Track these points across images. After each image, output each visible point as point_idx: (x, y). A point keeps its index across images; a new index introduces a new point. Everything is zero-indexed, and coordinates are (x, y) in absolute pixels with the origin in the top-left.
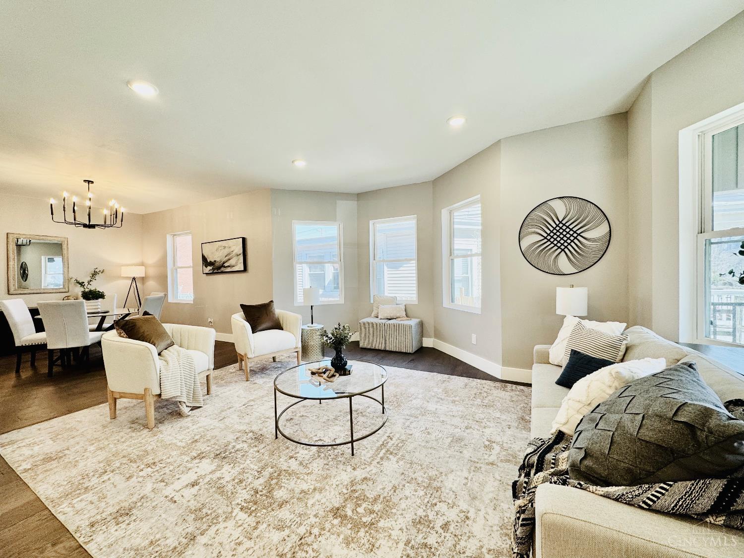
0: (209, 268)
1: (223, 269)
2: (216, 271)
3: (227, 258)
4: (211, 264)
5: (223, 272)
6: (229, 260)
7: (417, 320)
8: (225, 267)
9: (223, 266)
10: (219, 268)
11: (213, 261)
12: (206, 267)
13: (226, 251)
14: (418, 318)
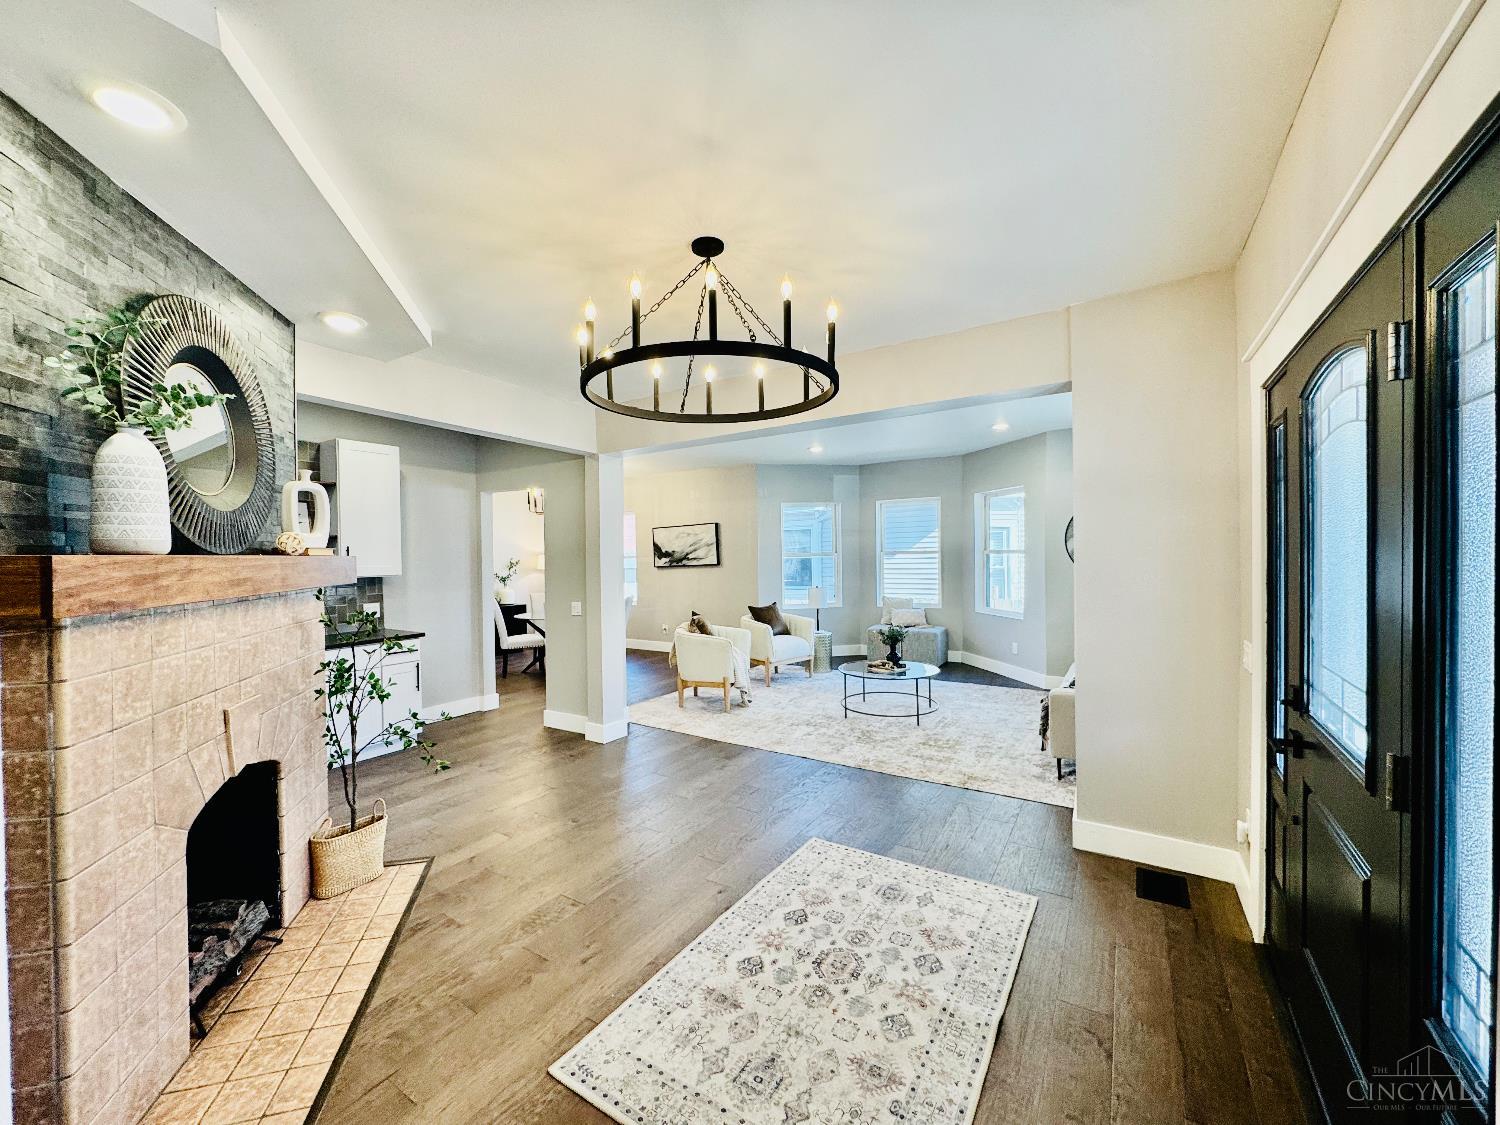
0: (664, 560)
1: (685, 562)
2: (675, 564)
3: (692, 548)
4: (667, 554)
5: (684, 566)
6: (695, 550)
7: (943, 629)
8: (688, 559)
9: (685, 558)
10: (681, 560)
11: (670, 551)
12: (660, 558)
13: (691, 540)
14: (942, 626)
